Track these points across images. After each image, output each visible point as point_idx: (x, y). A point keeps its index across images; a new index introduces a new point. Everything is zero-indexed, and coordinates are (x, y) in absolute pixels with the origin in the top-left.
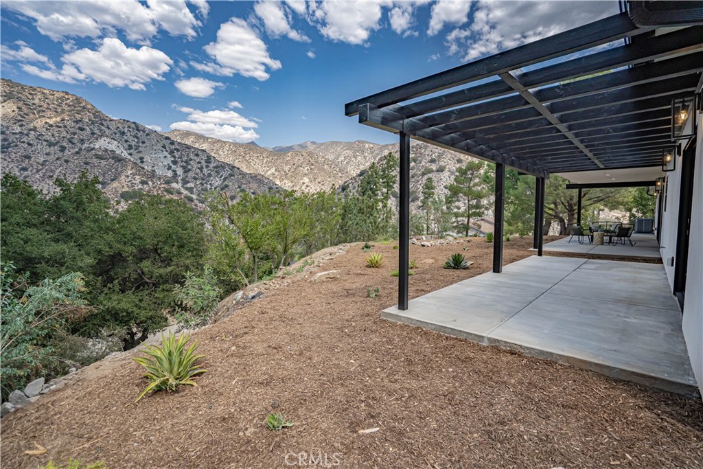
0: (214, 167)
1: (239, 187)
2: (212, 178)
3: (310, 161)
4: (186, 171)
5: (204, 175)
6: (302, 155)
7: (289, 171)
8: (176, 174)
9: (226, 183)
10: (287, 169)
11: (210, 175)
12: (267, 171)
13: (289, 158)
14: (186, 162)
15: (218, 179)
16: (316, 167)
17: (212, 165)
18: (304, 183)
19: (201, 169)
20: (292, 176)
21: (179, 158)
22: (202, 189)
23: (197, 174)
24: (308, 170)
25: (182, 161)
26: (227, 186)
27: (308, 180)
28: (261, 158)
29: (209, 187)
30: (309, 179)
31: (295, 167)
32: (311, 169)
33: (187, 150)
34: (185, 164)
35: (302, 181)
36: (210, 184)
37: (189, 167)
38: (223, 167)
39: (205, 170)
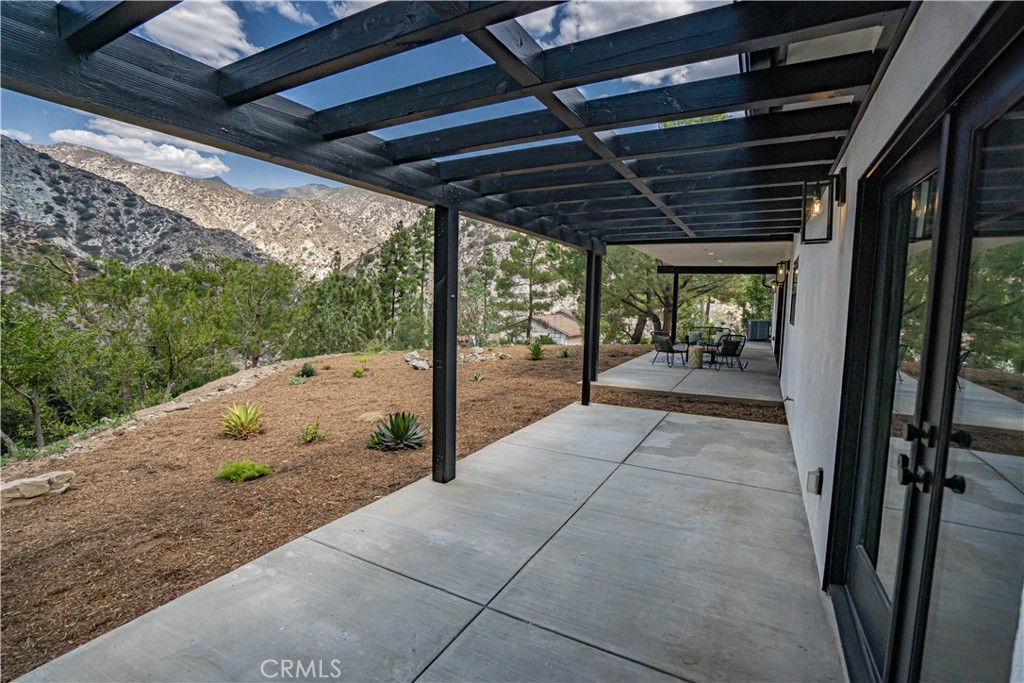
0: (143, 215)
1: (190, 250)
2: (138, 233)
3: (315, 215)
4: (85, 217)
5: (122, 226)
6: (303, 205)
7: (281, 228)
8: (65, 222)
9: (165, 242)
10: (276, 224)
11: (133, 228)
12: (243, 226)
13: (281, 208)
14: (84, 201)
15: (149, 236)
16: (325, 225)
17: (137, 211)
18: (305, 249)
19: (116, 216)
20: (286, 237)
21: (68, 193)
22: (118, 251)
23: (108, 225)
24: (312, 228)
25: (76, 200)
26: (166, 248)
27: (312, 245)
28: (232, 205)
29: (132, 247)
30: (315, 243)
31: (290, 222)
32: (318, 227)
33: (87, 181)
34: (82, 205)
35: (302, 246)
36: (134, 243)
37: (91, 211)
38: (158, 215)
39: (124, 218)
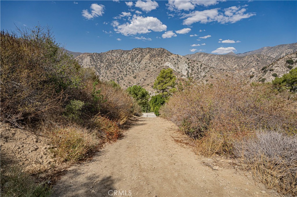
0: (203, 68)
1: (211, 76)
2: (201, 73)
3: (257, 59)
4: (192, 70)
5: (199, 71)
6: (253, 57)
7: (244, 65)
8: (188, 72)
9: (206, 75)
10: (243, 64)
11: (201, 71)
12: (234, 66)
13: (246, 59)
14: (193, 67)
15: (203, 73)
16: (260, 63)
17: (202, 67)
18: (251, 71)
19: (198, 69)
20: (245, 68)
21: (191, 66)
22: (197, 77)
23: (196, 71)
24: (255, 64)
25: (191, 67)
26: (206, 76)
27: (254, 69)
28: (231, 60)
29: (200, 76)
30: (255, 69)
31: (248, 63)
32: (258, 63)
33: (194, 62)
34: (192, 68)
35: (251, 70)
36: (201, 75)
37: (194, 69)
38: (206, 68)
39: (199, 70)
